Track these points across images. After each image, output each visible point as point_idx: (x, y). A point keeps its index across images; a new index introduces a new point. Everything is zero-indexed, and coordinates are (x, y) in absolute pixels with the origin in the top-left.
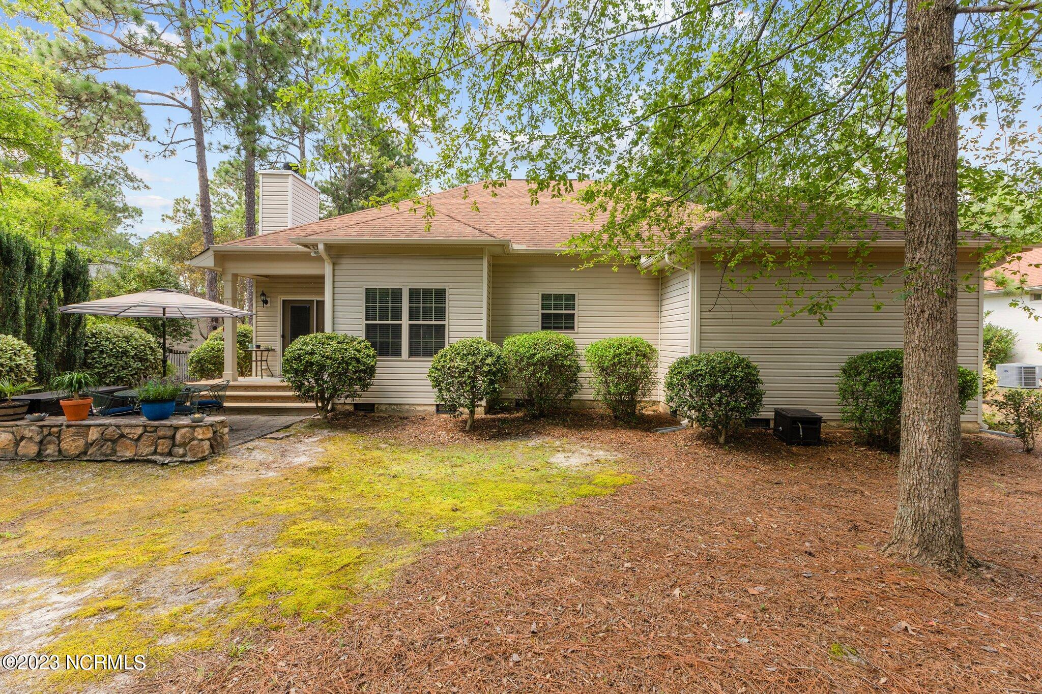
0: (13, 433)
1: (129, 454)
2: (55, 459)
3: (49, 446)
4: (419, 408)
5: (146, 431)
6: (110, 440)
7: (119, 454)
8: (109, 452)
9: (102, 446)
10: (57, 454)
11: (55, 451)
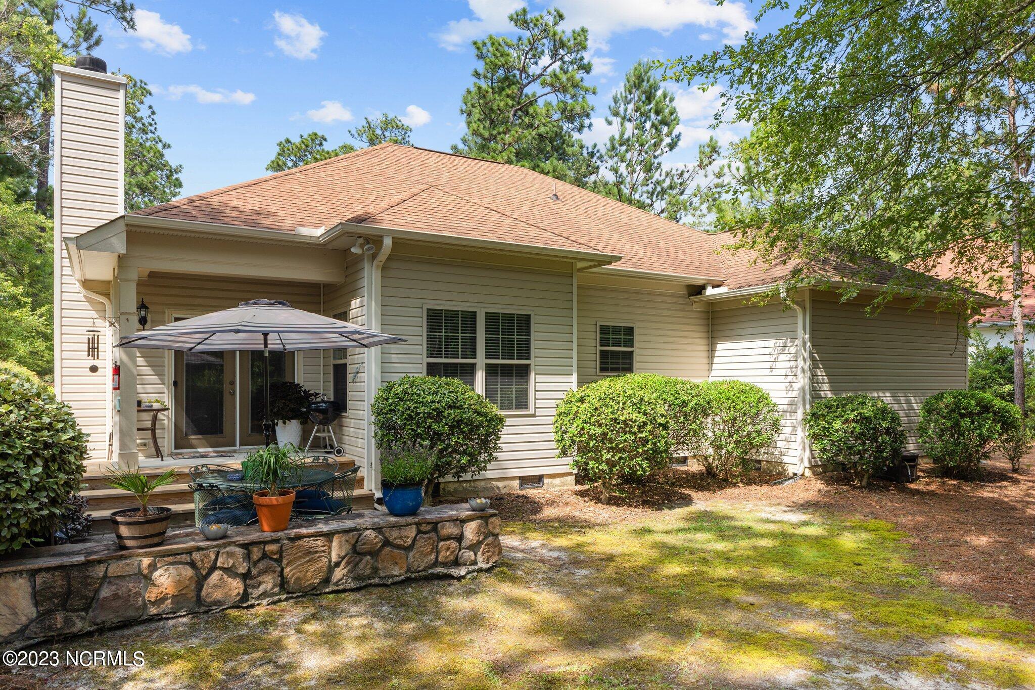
0: (192, 564)
1: (398, 572)
2: (276, 598)
3: (263, 578)
4: (500, 484)
5: (419, 532)
6: (370, 553)
7: (382, 574)
8: (368, 572)
9: (357, 564)
10: (277, 589)
11: (275, 586)
